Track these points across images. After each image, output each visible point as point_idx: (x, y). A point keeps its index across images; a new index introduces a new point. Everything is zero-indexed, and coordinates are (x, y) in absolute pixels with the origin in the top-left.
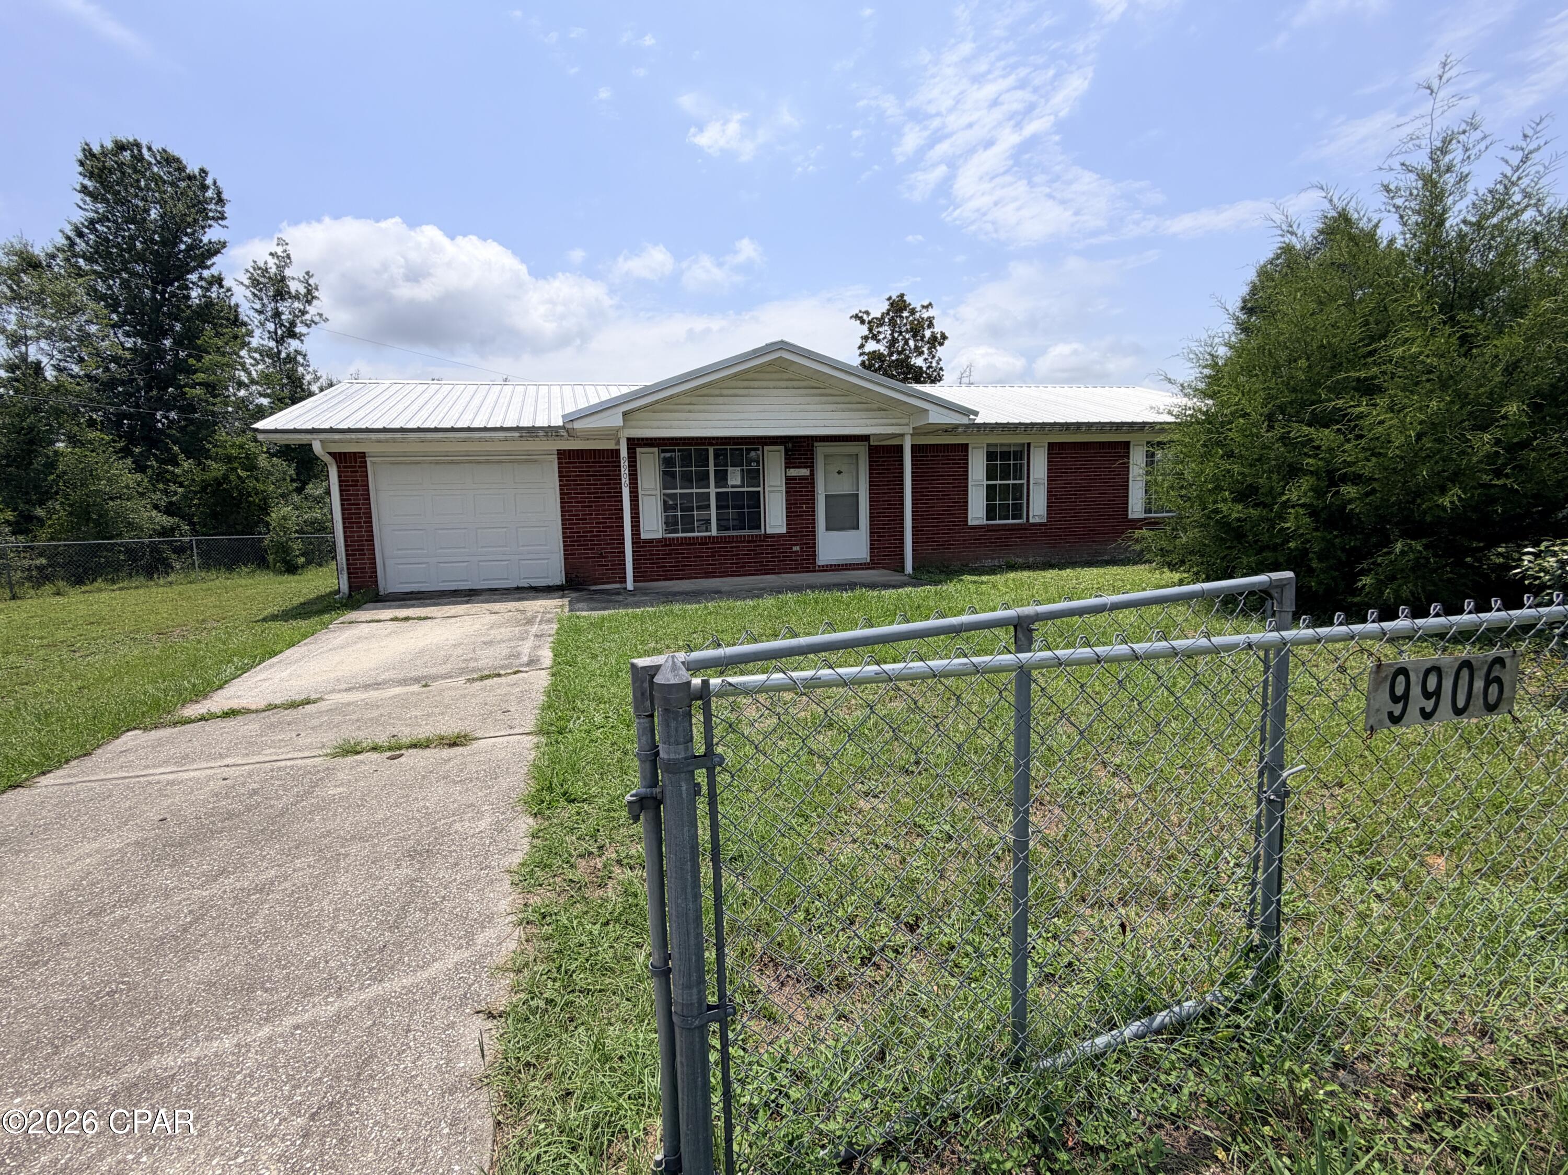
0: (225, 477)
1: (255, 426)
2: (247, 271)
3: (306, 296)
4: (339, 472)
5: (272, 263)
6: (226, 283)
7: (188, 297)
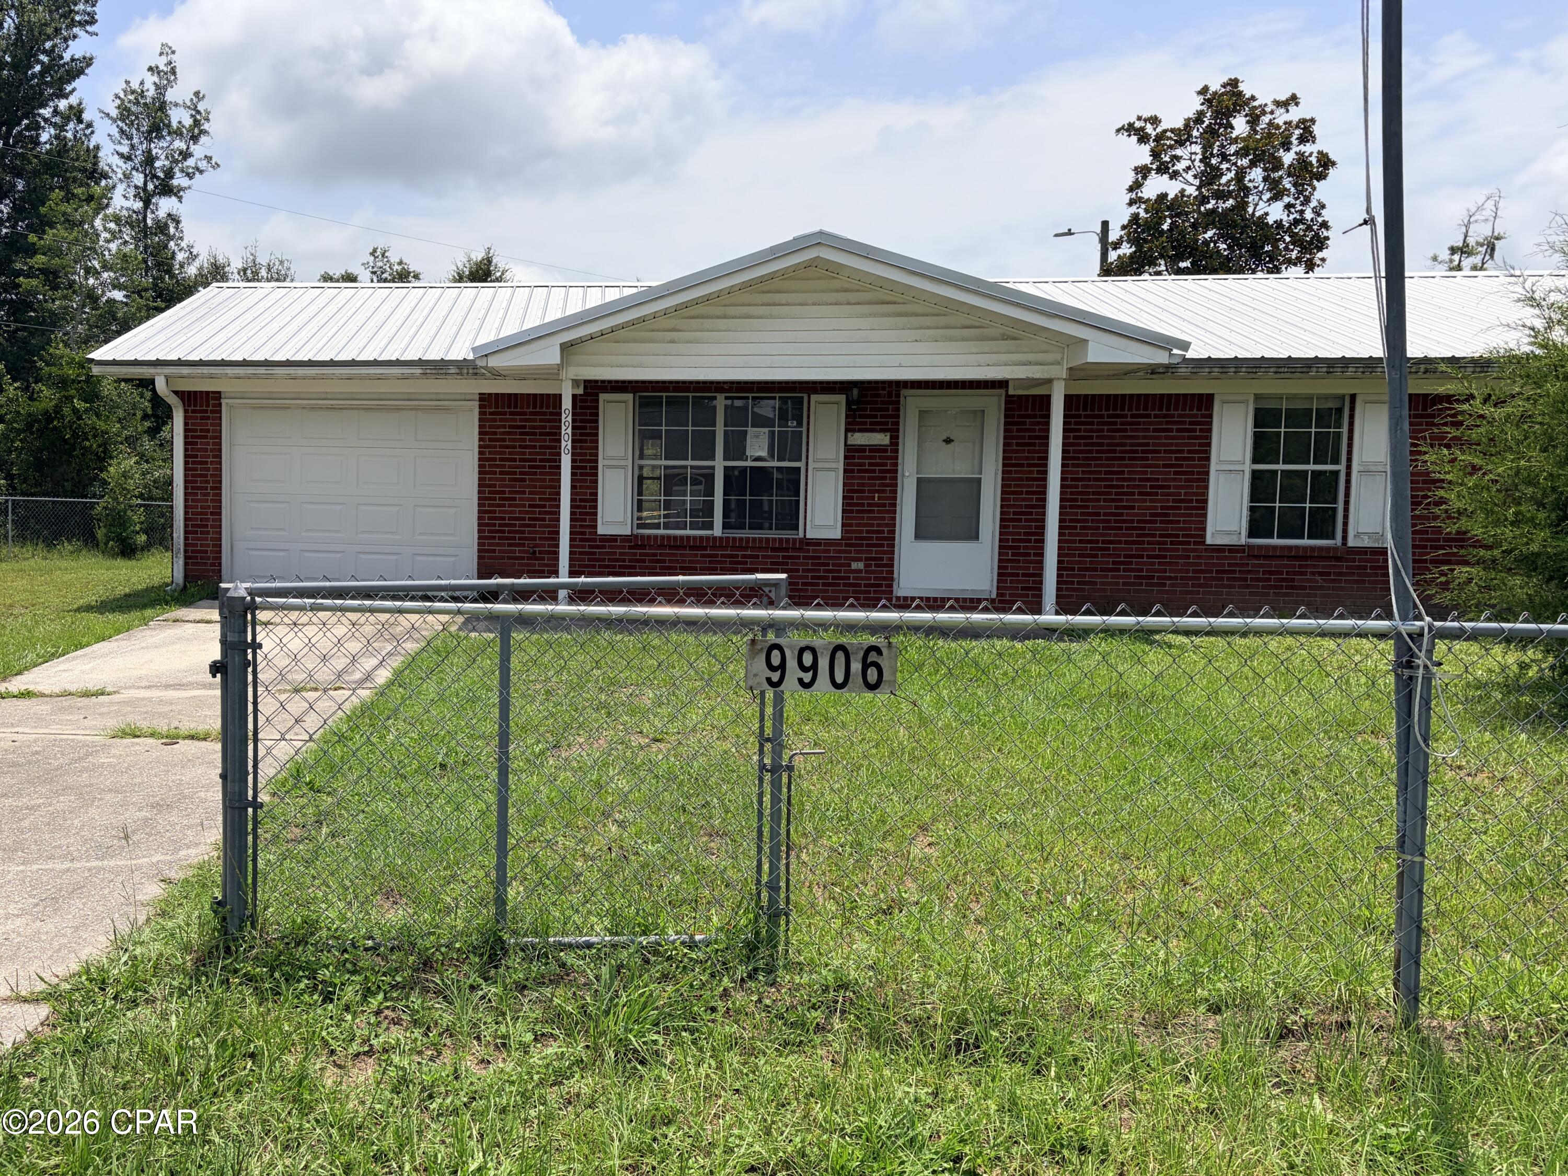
0: (58, 409)
1: (90, 356)
2: (117, 96)
3: (191, 129)
4: (186, 418)
5: (151, 80)
6: (86, 116)
7: (36, 142)
